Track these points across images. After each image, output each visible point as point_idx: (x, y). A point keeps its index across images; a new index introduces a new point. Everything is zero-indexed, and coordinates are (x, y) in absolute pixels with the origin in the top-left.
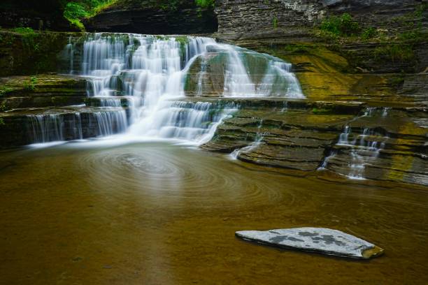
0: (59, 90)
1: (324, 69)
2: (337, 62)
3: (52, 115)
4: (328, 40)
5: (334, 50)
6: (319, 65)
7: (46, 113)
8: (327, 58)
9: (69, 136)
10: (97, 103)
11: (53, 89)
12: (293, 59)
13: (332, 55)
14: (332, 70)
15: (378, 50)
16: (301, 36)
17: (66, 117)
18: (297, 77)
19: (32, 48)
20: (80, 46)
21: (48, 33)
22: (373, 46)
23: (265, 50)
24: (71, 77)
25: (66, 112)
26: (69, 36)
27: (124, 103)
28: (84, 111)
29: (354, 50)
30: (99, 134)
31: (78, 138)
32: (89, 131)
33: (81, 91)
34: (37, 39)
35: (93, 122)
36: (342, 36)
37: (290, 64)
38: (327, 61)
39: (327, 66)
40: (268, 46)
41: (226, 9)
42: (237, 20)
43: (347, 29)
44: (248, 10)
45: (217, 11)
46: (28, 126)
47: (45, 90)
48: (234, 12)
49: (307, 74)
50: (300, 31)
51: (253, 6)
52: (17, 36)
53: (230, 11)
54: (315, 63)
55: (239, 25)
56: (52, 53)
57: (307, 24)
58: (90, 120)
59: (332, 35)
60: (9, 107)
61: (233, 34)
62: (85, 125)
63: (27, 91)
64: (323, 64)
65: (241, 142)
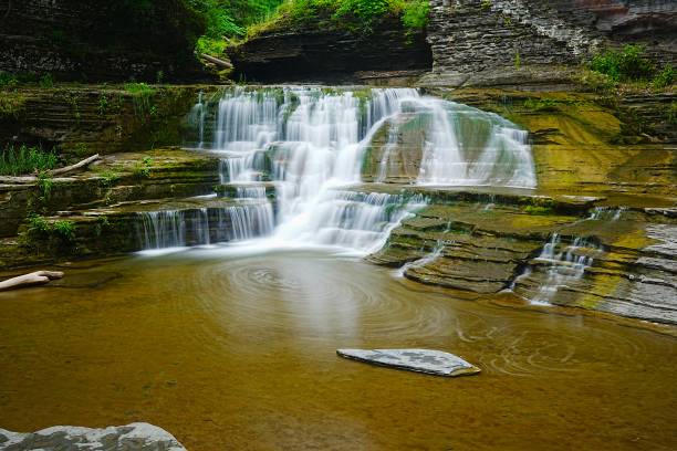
0: (181, 174)
1: (580, 140)
3: (170, 213)
4: (600, 89)
5: (607, 106)
6: (573, 132)
7: (161, 209)
8: (589, 120)
10: (232, 192)
11: (173, 174)
13: (598, 115)
14: (593, 141)
16: (558, 82)
17: (189, 214)
18: (533, 152)
19: (147, 111)
20: (214, 106)
21: (170, 87)
23: (495, 107)
24: (199, 153)
25: (188, 206)
26: (198, 91)
27: (271, 193)
28: (213, 205)
29: (638, 106)
30: (232, 238)
31: (204, 243)
32: (219, 234)
33: (209, 175)
34: (153, 99)
36: (622, 80)
37: (525, 132)
38: (586, 125)
39: (585, 134)
40: (498, 100)
41: (445, 36)
42: (462, 54)
43: (633, 70)
44: (479, 37)
45: (430, 39)
46: (137, 226)
47: (162, 175)
48: (457, 40)
49: (549, 147)
50: (557, 73)
51: (488, 32)
52: (126, 97)
53: (450, 39)
54: (566, 128)
55: (465, 62)
56: (175, 117)
57: (571, 62)
58: (221, 219)
59: (606, 79)
60: (114, 200)
61: (454, 76)
62: (212, 224)
63: (138, 177)
64: (580, 130)
65: (415, 253)
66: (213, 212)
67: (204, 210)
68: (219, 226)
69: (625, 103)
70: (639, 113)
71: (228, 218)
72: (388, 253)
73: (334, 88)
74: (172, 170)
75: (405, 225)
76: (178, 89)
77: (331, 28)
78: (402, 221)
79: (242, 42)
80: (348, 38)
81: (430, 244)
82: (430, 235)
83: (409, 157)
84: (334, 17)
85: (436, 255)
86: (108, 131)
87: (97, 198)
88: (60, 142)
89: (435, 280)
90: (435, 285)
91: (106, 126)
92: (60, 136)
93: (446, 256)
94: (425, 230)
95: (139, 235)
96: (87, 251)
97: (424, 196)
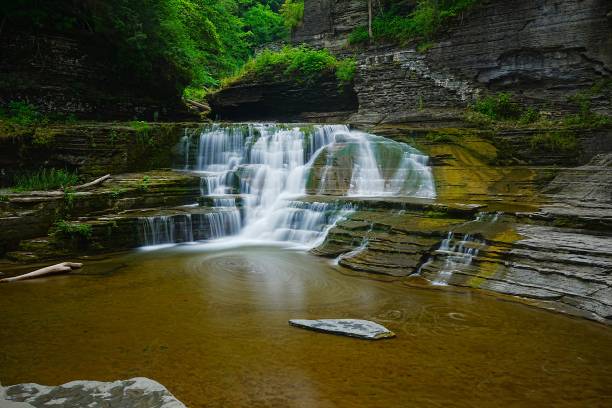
0: (171, 189)
1: (466, 162)
2: (484, 153)
3: (163, 217)
4: (481, 125)
5: (486, 137)
6: (462, 157)
7: (157, 215)
8: (474, 148)
9: (180, 238)
10: (210, 202)
11: (166, 189)
12: (433, 149)
13: (480, 144)
14: (476, 163)
15: (536, 138)
16: (450, 120)
17: (177, 219)
18: (433, 172)
19: (146, 142)
20: (196, 138)
21: (163, 124)
22: (531, 133)
23: (404, 138)
24: (186, 173)
25: (177, 213)
26: (185, 127)
27: (239, 202)
28: (195, 212)
29: (509, 138)
30: (210, 236)
31: (189, 241)
32: (200, 233)
33: (193, 190)
34: (151, 133)
35: (204, 224)
36: (498, 119)
37: (427, 157)
38: (472, 152)
39: (471, 158)
40: (407, 133)
41: (367, 86)
42: (379, 100)
43: (505, 112)
44: (392, 87)
45: (357, 88)
46: (139, 228)
47: (157, 190)
48: (377, 89)
49: (445, 168)
50: (450, 113)
51: (399, 83)
52: (131, 131)
53: (372, 89)
54: (457, 155)
55: (382, 105)
56: (167, 147)
57: (460, 105)
58: (201, 222)
59: (486, 118)
60: (121, 208)
61: (375, 116)
62: (195, 226)
63: (139, 191)
64: (468, 155)
65: (347, 247)
66: (195, 217)
67: (189, 215)
68: (200, 228)
69: (500, 135)
70: (510, 143)
71: (207, 221)
72: (327, 247)
73: (285, 124)
74: (165, 186)
75: (339, 226)
76: (169, 126)
77: (283, 81)
78: (337, 224)
79: (217, 91)
80: (296, 88)
81: (358, 240)
82: (358, 233)
83: (341, 175)
84: (285, 72)
85: (363, 248)
86: (116, 157)
87: (109, 207)
88: (80, 166)
89: (362, 267)
90: (362, 270)
91: (116, 153)
92: (81, 160)
93: (370, 250)
94: (354, 230)
95: (140, 234)
96: (101, 247)
97: (353, 204)
